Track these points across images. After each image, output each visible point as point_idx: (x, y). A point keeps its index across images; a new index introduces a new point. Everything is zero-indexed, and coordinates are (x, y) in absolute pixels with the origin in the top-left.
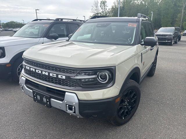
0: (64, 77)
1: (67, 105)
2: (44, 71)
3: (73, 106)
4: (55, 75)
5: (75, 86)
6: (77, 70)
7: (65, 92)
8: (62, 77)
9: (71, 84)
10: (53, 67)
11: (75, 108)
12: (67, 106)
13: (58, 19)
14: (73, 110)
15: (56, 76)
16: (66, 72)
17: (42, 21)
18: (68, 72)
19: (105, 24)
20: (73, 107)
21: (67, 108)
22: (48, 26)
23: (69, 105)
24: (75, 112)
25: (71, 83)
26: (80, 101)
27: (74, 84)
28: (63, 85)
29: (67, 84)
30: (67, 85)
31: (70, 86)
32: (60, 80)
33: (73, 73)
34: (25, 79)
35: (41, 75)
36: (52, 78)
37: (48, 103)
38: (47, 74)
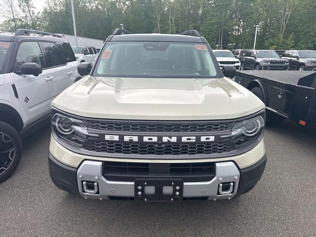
2: (165, 136)
3: (230, 182)
8: (208, 139)
10: (186, 126)
12: (221, 185)
13: (21, 32)
14: (231, 188)
15: (195, 140)
18: (218, 128)
20: (232, 184)
21: (221, 189)
23: (223, 183)
24: (233, 192)
26: (242, 171)
27: (227, 147)
29: (217, 148)
30: (216, 150)
33: (226, 128)
34: (101, 163)
35: (157, 146)
36: (185, 145)
37: (178, 193)
38: (174, 139)
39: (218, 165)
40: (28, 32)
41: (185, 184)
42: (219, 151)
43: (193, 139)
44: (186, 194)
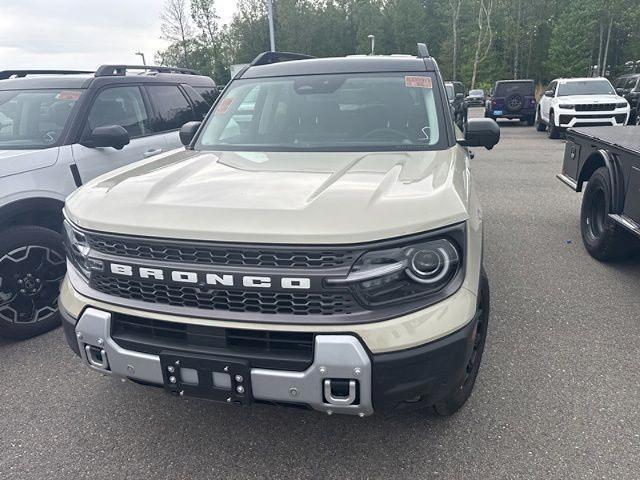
0: (305, 284)
1: (324, 380)
2: (210, 273)
3: (348, 380)
4: (268, 279)
5: (348, 309)
6: (350, 252)
7: (311, 336)
8: (296, 283)
9: (333, 304)
11: (358, 383)
12: (327, 382)
13: (106, 70)
14: (352, 393)
15: (269, 285)
16: (310, 263)
17: (28, 76)
18: (320, 263)
19: (326, 82)
20: (352, 383)
21: (328, 391)
22: (76, 96)
23: (332, 380)
24: (357, 401)
25: (331, 301)
26: (376, 359)
27: (344, 303)
28: (301, 311)
29: (319, 304)
30: (318, 308)
31: (328, 311)
32: (287, 294)
33: (337, 262)
34: (109, 315)
35: (198, 290)
36: (252, 293)
37: (240, 389)
38: (228, 281)
39: (319, 339)
40: (121, 69)
41: (255, 372)
42: (326, 311)
43: (266, 283)
44: (259, 392)
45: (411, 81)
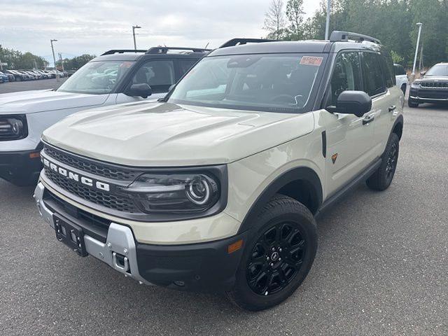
0: (107, 188)
1: (113, 252)
2: (71, 172)
3: (124, 256)
4: (91, 181)
5: (131, 209)
6: (133, 171)
7: (109, 222)
8: (103, 186)
9: (122, 204)
10: (87, 163)
11: (128, 260)
12: (114, 254)
15: (91, 185)
16: (112, 175)
18: (116, 176)
20: (126, 259)
21: (115, 259)
24: (129, 271)
25: (121, 202)
26: (139, 246)
27: (129, 205)
28: (107, 205)
29: (115, 203)
30: (115, 205)
31: (120, 208)
32: (101, 192)
33: (126, 177)
34: (44, 188)
36: (87, 188)
37: (80, 245)
38: (76, 178)
39: (112, 226)
40: (165, 50)
41: (86, 237)
43: (90, 183)
44: (89, 250)
45: (305, 60)
